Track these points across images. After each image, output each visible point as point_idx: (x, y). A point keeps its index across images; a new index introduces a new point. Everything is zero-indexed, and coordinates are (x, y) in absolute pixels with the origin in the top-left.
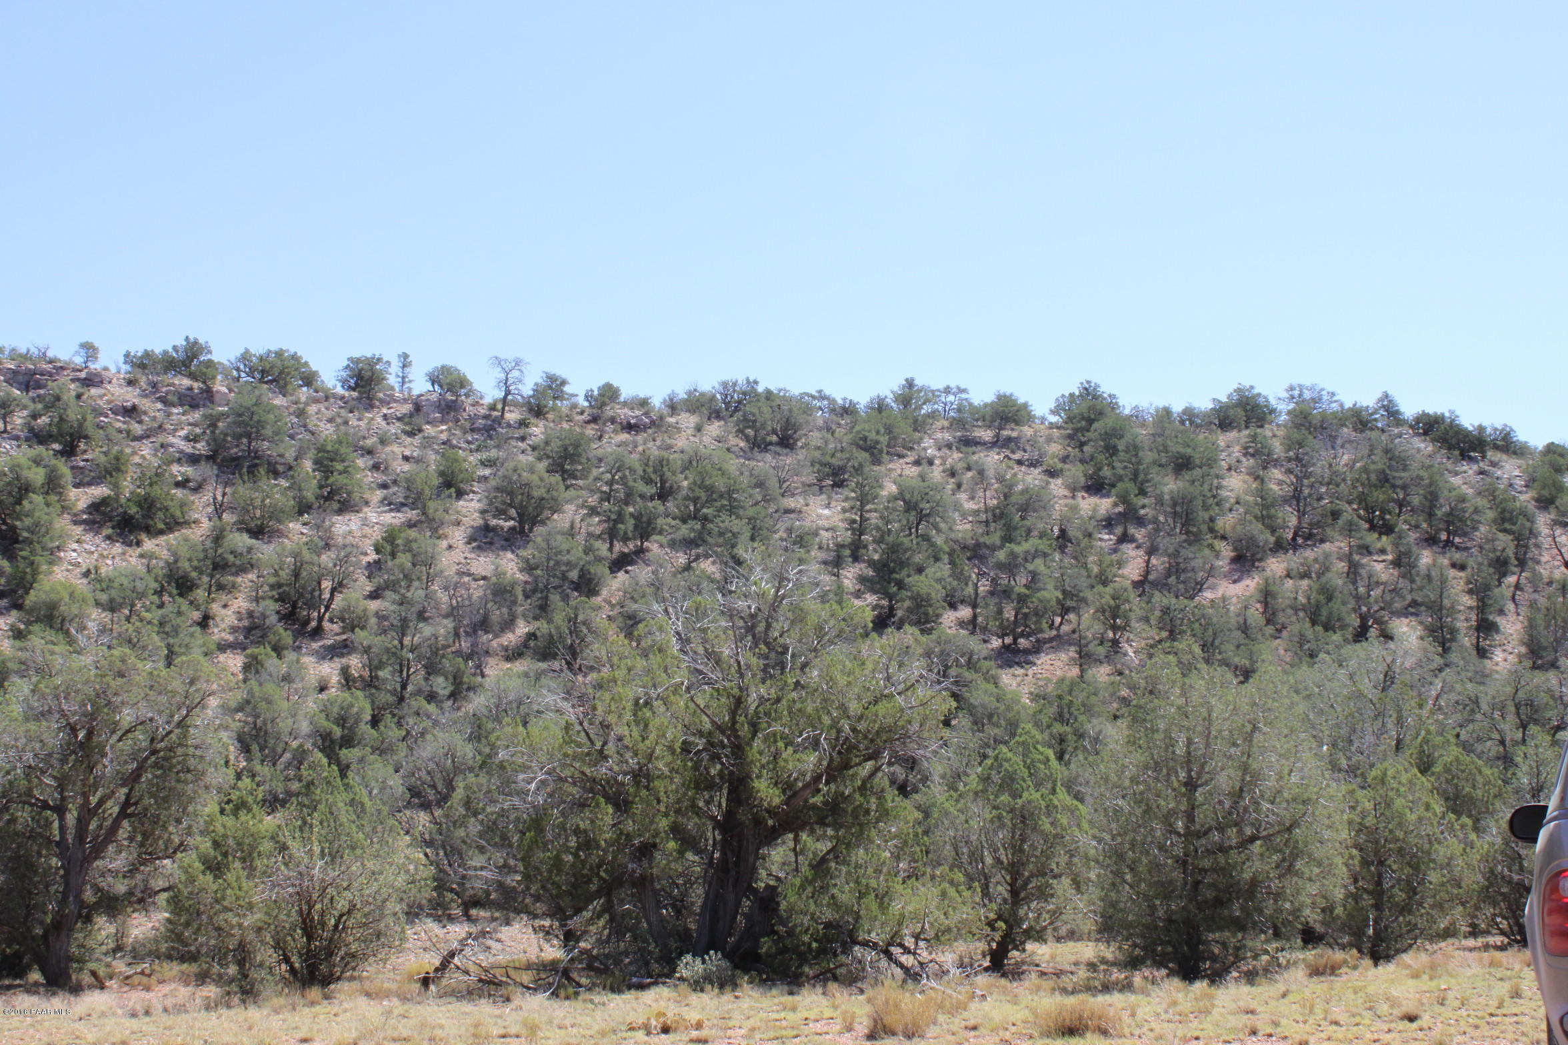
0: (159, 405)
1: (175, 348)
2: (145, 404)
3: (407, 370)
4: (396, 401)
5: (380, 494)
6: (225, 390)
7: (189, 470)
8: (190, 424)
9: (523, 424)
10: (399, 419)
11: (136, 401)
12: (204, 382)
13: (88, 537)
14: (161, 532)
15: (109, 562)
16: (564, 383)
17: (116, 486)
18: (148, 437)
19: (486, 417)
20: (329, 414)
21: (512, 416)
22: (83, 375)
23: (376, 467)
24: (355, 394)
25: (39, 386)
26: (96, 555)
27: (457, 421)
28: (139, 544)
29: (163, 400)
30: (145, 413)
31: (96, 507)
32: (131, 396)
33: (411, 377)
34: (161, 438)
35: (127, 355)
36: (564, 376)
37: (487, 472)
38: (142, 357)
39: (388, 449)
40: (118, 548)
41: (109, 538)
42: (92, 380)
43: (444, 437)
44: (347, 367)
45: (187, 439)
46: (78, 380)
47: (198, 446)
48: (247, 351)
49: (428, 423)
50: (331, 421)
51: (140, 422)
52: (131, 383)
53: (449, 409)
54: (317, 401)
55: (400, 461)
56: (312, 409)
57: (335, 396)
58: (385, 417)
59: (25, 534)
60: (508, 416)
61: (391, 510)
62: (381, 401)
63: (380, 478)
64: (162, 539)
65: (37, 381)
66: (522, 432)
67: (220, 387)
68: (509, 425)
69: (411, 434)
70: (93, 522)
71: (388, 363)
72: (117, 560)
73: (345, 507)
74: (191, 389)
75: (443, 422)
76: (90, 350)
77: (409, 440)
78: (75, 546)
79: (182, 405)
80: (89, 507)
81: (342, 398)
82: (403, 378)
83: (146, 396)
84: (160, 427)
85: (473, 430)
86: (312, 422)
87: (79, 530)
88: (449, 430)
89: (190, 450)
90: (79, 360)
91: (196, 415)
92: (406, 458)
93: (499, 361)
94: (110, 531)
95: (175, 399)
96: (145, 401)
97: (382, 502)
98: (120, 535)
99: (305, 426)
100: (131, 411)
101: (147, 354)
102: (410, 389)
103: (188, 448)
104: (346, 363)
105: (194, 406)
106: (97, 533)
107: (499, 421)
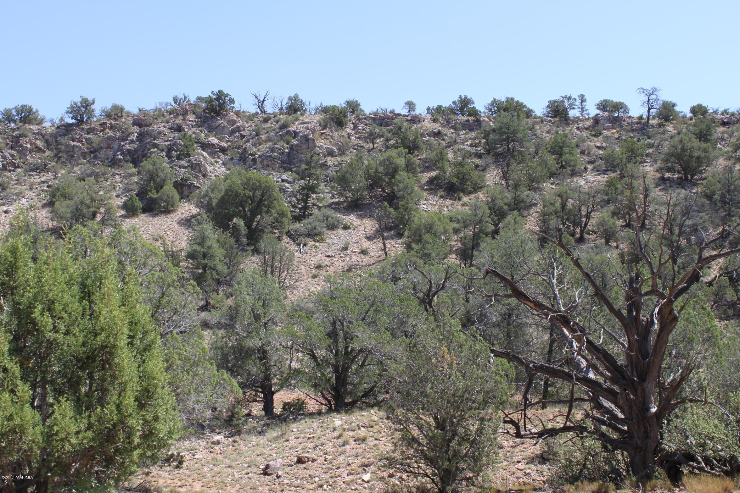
0: (452, 131)
1: (454, 103)
2: (445, 130)
3: (584, 104)
4: (581, 121)
5: (590, 167)
6: (487, 119)
7: (478, 161)
8: (470, 139)
9: (660, 125)
10: (586, 129)
11: (440, 128)
12: (475, 116)
13: (430, 197)
14: (470, 193)
15: (446, 209)
16: (674, 105)
17: (442, 169)
18: (449, 147)
19: (637, 123)
20: (546, 129)
21: (654, 122)
22: (409, 118)
23: (582, 153)
24: (557, 119)
25: (387, 125)
26: (437, 207)
27: (622, 126)
28: (460, 199)
29: (453, 128)
30: (446, 135)
31: (431, 181)
32: (437, 127)
33: (587, 108)
34: (456, 147)
35: (428, 109)
36: (673, 102)
37: (650, 151)
38: (437, 109)
39: (586, 144)
40: (448, 202)
41: (442, 197)
42: (415, 120)
43: (616, 135)
44: (548, 106)
45: (471, 145)
46: (407, 120)
47: (479, 149)
48: (494, 99)
49: (604, 129)
50: (548, 132)
51: (443, 140)
52: (434, 121)
53: (615, 121)
54: (538, 123)
55: (596, 149)
56: (537, 127)
57: (546, 120)
58: (578, 128)
59: (401, 193)
60: (651, 122)
61: (600, 174)
62: (573, 121)
63: (587, 159)
64: (472, 196)
65: (386, 123)
66: (661, 130)
67: (484, 118)
68: (653, 126)
69: (596, 136)
70: (431, 189)
71: (575, 99)
72: (450, 208)
73: (574, 174)
74: (468, 121)
75: (613, 128)
76: (410, 105)
77: (595, 139)
78: (424, 202)
79: (465, 130)
80: (427, 182)
81: (550, 121)
82: (582, 109)
83: (444, 126)
84: (455, 141)
85: (633, 131)
86: (538, 133)
87: (425, 194)
88: (618, 132)
89: (474, 151)
90: (405, 112)
91: (473, 134)
92: (599, 148)
93: (643, 90)
94: (442, 193)
95: (460, 126)
96: (444, 129)
97: (593, 170)
98: (448, 195)
99: (535, 135)
100: (438, 134)
101: (440, 107)
102: (588, 114)
103: (472, 150)
104: (547, 104)
105: (471, 130)
106: (435, 194)
107: (647, 124)
